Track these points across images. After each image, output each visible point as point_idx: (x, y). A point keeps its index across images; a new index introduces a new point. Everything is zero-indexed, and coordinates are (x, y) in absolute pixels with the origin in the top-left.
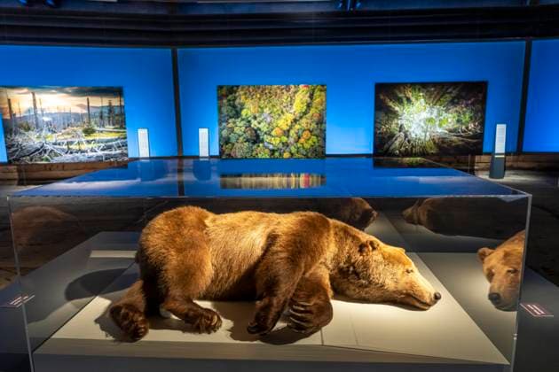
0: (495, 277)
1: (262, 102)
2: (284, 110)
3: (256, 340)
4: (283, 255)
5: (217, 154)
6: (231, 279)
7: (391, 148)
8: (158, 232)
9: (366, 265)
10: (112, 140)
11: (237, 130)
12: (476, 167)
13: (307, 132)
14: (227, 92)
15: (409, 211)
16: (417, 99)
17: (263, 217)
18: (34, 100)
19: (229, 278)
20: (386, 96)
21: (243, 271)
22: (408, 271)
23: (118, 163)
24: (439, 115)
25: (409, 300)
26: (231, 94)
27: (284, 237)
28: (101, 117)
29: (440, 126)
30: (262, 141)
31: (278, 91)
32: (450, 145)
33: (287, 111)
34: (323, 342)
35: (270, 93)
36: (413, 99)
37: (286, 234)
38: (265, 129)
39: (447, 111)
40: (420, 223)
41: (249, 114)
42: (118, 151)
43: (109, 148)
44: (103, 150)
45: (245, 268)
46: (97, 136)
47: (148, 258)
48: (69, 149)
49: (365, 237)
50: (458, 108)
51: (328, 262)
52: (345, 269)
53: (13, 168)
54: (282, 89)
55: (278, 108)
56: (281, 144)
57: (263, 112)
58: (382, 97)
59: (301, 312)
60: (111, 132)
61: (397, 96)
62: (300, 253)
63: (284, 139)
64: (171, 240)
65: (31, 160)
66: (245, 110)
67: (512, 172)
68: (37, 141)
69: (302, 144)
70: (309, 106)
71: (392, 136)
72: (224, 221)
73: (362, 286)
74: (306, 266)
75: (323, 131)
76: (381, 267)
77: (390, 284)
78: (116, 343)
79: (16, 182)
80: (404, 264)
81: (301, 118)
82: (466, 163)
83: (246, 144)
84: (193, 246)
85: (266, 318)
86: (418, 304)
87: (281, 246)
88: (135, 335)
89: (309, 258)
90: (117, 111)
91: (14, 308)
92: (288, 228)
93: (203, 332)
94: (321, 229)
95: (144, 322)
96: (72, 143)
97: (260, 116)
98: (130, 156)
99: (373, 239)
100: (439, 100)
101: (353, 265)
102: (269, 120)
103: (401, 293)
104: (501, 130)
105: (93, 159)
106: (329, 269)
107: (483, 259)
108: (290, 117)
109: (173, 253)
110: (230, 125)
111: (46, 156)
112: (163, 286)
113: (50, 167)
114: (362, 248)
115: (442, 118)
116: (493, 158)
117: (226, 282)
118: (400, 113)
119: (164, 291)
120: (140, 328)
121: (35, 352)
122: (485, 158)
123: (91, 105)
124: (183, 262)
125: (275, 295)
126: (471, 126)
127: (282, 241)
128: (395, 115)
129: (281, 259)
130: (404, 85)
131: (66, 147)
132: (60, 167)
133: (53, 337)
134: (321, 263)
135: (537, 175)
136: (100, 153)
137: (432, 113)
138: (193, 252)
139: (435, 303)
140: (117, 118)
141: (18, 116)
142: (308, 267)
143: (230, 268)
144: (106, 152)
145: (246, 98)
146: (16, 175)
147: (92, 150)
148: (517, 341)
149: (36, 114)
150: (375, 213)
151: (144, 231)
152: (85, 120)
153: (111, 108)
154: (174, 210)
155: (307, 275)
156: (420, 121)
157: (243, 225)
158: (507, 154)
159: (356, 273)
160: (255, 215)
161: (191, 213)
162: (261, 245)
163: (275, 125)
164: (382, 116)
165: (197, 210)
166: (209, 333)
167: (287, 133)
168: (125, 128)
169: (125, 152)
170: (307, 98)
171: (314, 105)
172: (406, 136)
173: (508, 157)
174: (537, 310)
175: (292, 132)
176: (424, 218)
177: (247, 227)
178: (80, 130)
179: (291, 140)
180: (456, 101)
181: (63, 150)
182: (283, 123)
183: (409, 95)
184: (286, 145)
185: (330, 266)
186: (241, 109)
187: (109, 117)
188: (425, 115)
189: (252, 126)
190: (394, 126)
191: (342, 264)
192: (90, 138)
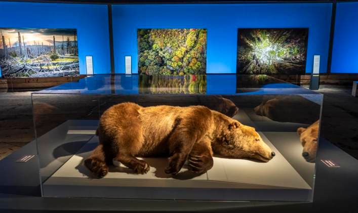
0: (306, 144)
1: (166, 39)
2: (180, 45)
3: (170, 177)
4: (185, 130)
5: (137, 73)
6: (154, 144)
7: (248, 70)
8: (110, 117)
9: (232, 136)
10: (69, 63)
11: (149, 57)
12: (301, 83)
13: (195, 59)
14: (144, 34)
15: (258, 107)
16: (264, 39)
17: (173, 108)
18: (19, 37)
19: (153, 143)
20: (245, 37)
21: (161, 139)
22: (256, 140)
23: (73, 78)
24: (278, 49)
25: (257, 156)
26: (146, 34)
27: (185, 120)
28: (62, 48)
29: (279, 56)
30: (166, 65)
31: (176, 33)
32: (285, 68)
33: (182, 46)
34: (208, 178)
35: (171, 34)
36: (262, 39)
37: (186, 118)
38: (168, 57)
39: (283, 46)
40: (265, 115)
41: (158, 47)
42: (73, 71)
43: (68, 68)
44: (63, 69)
45: (162, 138)
46: (59, 61)
47: (105, 131)
48: (41, 68)
49: (231, 120)
50: (290, 45)
51: (210, 135)
52: (220, 139)
53: (5, 81)
54: (179, 32)
55: (176, 43)
56: (178, 67)
57: (166, 46)
58: (242, 38)
59: (196, 161)
60: (68, 58)
61: (251, 37)
62: (194, 128)
63: (180, 63)
64: (119, 121)
65: (17, 76)
66: (155, 45)
67: (324, 86)
68: (21, 64)
69: (191, 67)
70: (196, 42)
71: (248, 62)
72: (149, 111)
73: (230, 149)
74: (198, 136)
75: (205, 59)
76: (241, 138)
77: (246, 147)
78: (90, 179)
79: (7, 90)
80: (254, 136)
81: (191, 50)
82: (295, 80)
83: (156, 66)
84: (132, 125)
85: (176, 165)
86: (262, 159)
87: (183, 125)
88: (101, 174)
89: (200, 132)
90: (73, 44)
91: (23, 162)
92: (187, 115)
93: (139, 173)
94: (207, 115)
95: (105, 167)
96: (43, 65)
97: (165, 49)
98: (81, 74)
99: (236, 121)
100: (278, 39)
101: (225, 136)
102: (170, 51)
103: (252, 152)
104: (317, 59)
105: (57, 76)
106: (211, 139)
107: (300, 134)
108: (184, 49)
109: (120, 128)
110: (145, 54)
111: (26, 73)
112: (115, 148)
113: (29, 80)
114: (230, 126)
115: (280, 51)
116: (312, 76)
117: (151, 146)
118: (253, 47)
119: (116, 150)
120: (104, 171)
121: (44, 184)
122: (307, 77)
123: (55, 40)
124: (127, 133)
125: (181, 152)
126: (298, 56)
127: (184, 121)
128: (251, 49)
129: (184, 132)
130: (256, 30)
131: (39, 67)
132: (35, 81)
133: (52, 176)
134: (206, 135)
135: (339, 88)
136: (61, 71)
137: (273, 48)
138: (132, 128)
139: (272, 158)
140: (72, 49)
141: (8, 47)
142: (199, 137)
143: (153, 138)
144: (65, 71)
145: (156, 37)
146: (6, 86)
147: (56, 70)
148: (316, 178)
149: (20, 46)
150: (238, 109)
151: (102, 116)
152: (52, 50)
153: (69, 43)
154: (119, 105)
155: (198, 142)
156: (266, 53)
157: (160, 113)
158: (320, 74)
159: (226, 141)
160: (167, 107)
161: (130, 106)
162: (171, 125)
163: (174, 54)
164: (242, 49)
165: (133, 104)
166: (143, 174)
167: (181, 59)
168: (78, 56)
169: (77, 71)
170: (194, 38)
171: (199, 42)
172: (257, 62)
173: (321, 77)
174: (330, 164)
175: (185, 59)
176: (266, 111)
177: (163, 114)
178: (48, 57)
179: (184, 64)
180: (289, 40)
181: (37, 69)
182: (179, 53)
183: (260, 36)
184: (181, 67)
185: (212, 137)
186: (153, 44)
187: (67, 48)
188: (269, 49)
189: (160, 55)
190: (249, 56)
191: (218, 136)
192: (55, 62)
